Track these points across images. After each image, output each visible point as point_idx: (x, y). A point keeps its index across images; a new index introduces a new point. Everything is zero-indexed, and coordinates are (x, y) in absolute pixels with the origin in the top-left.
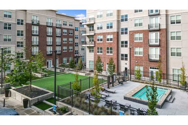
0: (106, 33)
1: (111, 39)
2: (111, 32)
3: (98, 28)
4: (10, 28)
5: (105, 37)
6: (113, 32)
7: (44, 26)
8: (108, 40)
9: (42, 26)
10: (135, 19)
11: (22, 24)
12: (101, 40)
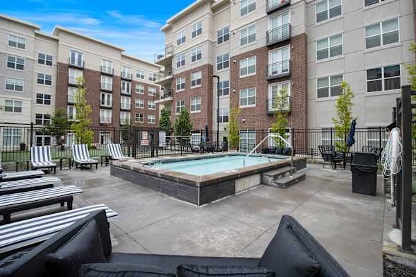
0: (191, 70)
1: (199, 82)
2: (199, 68)
3: (179, 65)
4: (20, 67)
5: (188, 79)
6: (201, 67)
7: (95, 72)
8: (194, 83)
9: (89, 71)
10: (241, 29)
11: (49, 63)
12: (183, 86)
